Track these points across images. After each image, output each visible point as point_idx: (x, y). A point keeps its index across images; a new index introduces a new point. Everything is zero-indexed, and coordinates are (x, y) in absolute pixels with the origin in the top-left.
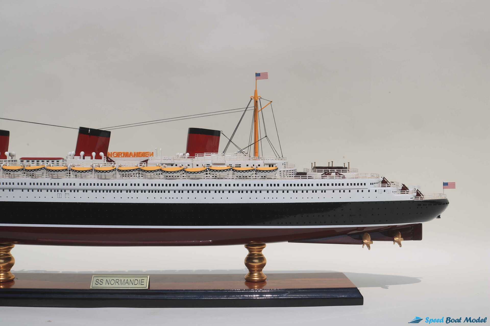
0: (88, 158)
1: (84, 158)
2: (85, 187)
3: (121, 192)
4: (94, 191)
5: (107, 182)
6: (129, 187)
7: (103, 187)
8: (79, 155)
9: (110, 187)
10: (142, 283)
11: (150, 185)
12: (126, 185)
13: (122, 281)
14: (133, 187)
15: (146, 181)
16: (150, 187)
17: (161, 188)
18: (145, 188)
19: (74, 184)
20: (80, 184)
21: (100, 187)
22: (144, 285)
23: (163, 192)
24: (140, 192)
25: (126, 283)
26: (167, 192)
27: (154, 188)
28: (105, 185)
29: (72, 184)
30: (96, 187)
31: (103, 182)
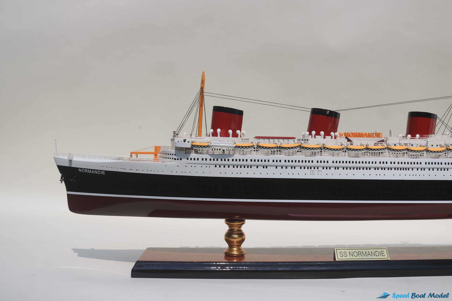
0: (328, 138)
1: (315, 137)
2: (338, 165)
3: (370, 169)
4: (345, 169)
5: (358, 160)
6: (378, 165)
7: (354, 165)
8: (319, 135)
9: (361, 165)
10: (383, 255)
11: (396, 163)
12: (376, 163)
13: (364, 253)
14: (382, 165)
15: (393, 159)
16: (396, 165)
17: (406, 166)
18: (393, 165)
19: (328, 162)
20: (333, 162)
21: (351, 165)
22: (385, 256)
23: (407, 169)
24: (386, 169)
25: (368, 255)
26: (411, 170)
27: (400, 166)
28: (356, 162)
29: (326, 162)
30: (348, 165)
31: (355, 159)
